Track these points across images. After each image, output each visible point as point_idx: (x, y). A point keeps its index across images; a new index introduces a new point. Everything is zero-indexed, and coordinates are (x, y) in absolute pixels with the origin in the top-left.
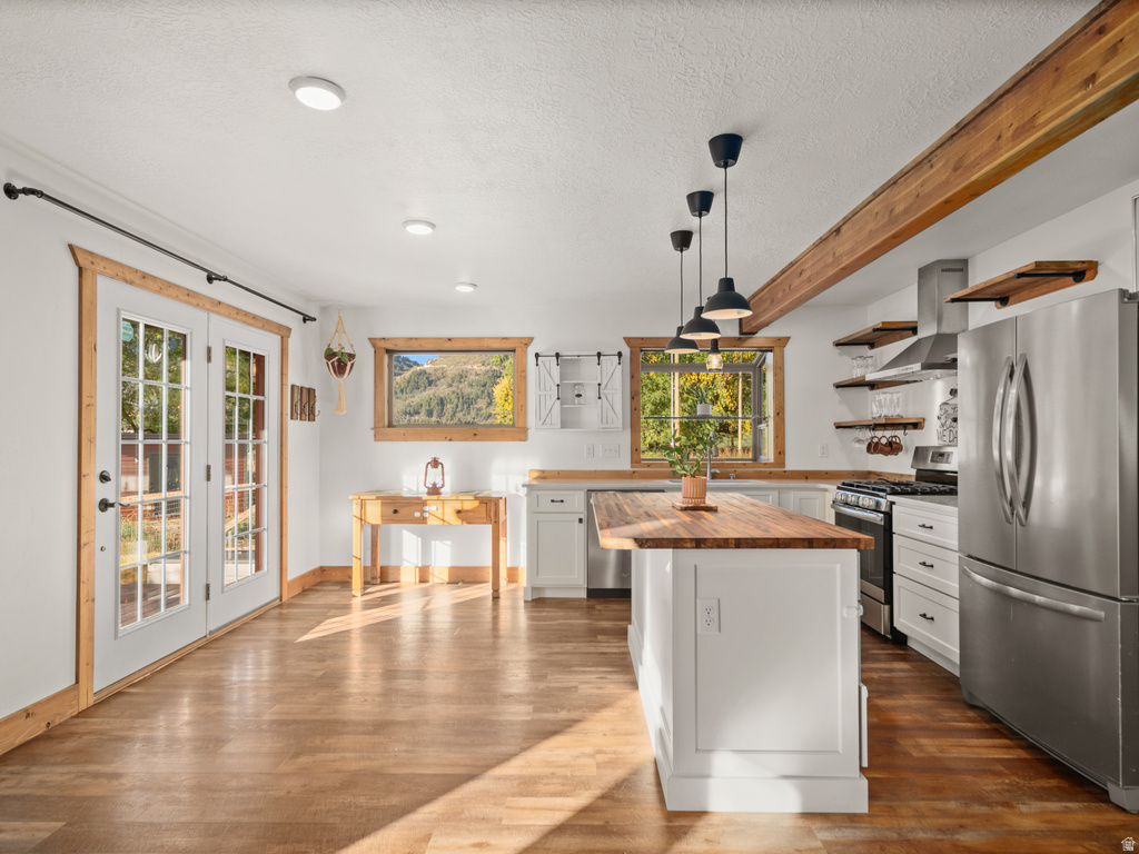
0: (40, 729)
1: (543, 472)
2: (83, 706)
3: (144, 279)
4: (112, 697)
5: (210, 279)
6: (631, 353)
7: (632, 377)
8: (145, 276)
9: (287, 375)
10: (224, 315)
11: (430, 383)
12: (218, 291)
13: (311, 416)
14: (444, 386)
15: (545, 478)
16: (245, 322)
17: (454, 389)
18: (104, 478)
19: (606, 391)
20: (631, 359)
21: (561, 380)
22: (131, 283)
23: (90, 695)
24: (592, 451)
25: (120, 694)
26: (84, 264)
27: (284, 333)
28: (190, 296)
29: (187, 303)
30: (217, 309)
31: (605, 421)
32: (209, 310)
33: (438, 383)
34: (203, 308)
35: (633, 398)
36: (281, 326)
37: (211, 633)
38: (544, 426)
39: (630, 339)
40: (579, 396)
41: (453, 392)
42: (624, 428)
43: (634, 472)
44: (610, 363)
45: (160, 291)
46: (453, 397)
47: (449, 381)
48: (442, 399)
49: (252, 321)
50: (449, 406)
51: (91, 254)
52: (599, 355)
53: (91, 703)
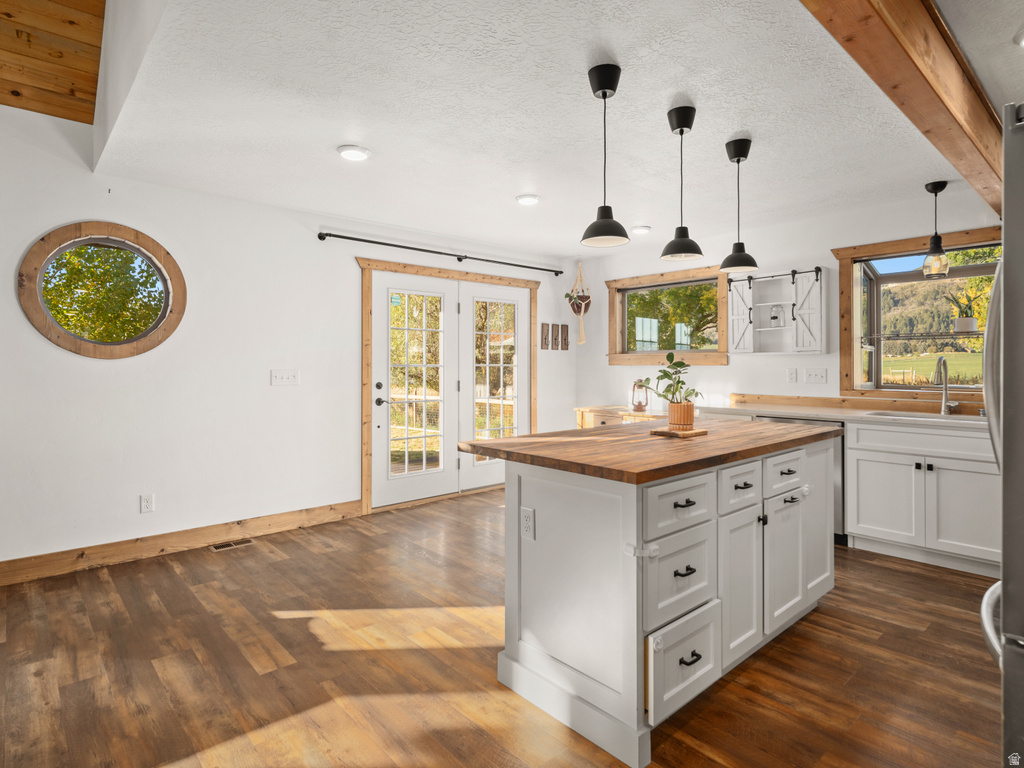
0: (339, 518)
1: (743, 396)
2: (365, 513)
3: (404, 268)
4: (383, 513)
5: (460, 259)
6: (841, 266)
7: (842, 293)
8: (405, 266)
9: (535, 317)
10: (471, 281)
11: (896, 303)
12: (466, 266)
13: (565, 346)
14: (914, 305)
15: (744, 402)
16: (491, 283)
17: (927, 307)
18: (379, 386)
19: (801, 312)
20: (840, 273)
21: (754, 303)
22: (396, 271)
23: (370, 508)
24: (795, 376)
25: (388, 512)
26: (366, 266)
27: (533, 287)
28: (441, 273)
29: (439, 277)
30: (465, 278)
31: (800, 344)
32: (458, 279)
33: (906, 302)
34: (453, 278)
35: (842, 317)
36: (528, 281)
37: (463, 491)
38: (737, 350)
39: (838, 250)
40: (775, 318)
41: (926, 311)
42: (828, 351)
43: (844, 401)
44: (807, 281)
45: (417, 273)
46: (926, 316)
47: (921, 298)
48: (911, 320)
49: (499, 282)
50: (920, 326)
51: (368, 260)
52: (794, 273)
53: (370, 512)
